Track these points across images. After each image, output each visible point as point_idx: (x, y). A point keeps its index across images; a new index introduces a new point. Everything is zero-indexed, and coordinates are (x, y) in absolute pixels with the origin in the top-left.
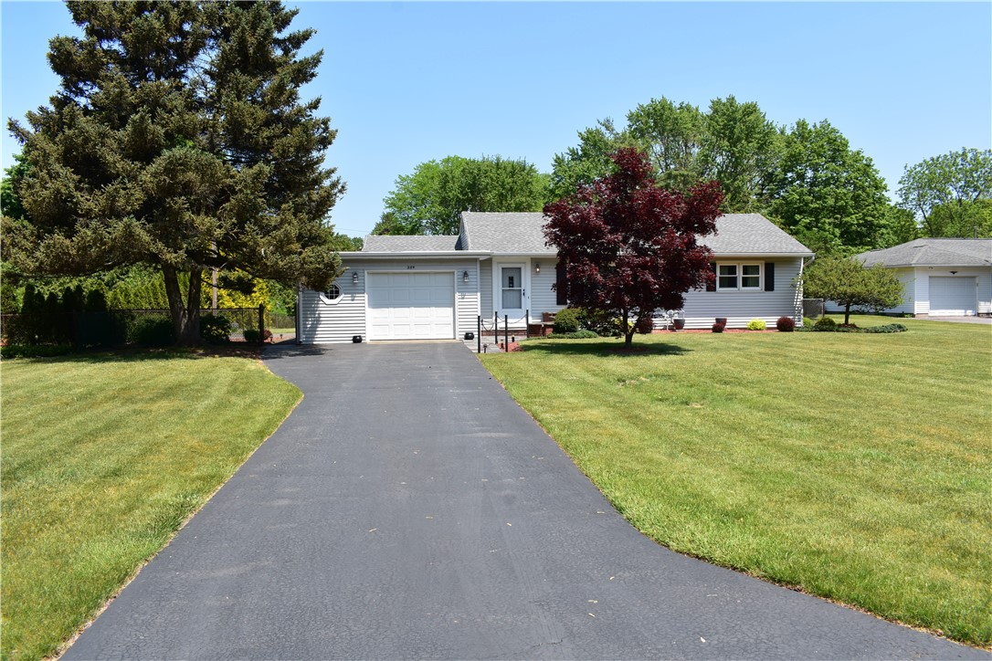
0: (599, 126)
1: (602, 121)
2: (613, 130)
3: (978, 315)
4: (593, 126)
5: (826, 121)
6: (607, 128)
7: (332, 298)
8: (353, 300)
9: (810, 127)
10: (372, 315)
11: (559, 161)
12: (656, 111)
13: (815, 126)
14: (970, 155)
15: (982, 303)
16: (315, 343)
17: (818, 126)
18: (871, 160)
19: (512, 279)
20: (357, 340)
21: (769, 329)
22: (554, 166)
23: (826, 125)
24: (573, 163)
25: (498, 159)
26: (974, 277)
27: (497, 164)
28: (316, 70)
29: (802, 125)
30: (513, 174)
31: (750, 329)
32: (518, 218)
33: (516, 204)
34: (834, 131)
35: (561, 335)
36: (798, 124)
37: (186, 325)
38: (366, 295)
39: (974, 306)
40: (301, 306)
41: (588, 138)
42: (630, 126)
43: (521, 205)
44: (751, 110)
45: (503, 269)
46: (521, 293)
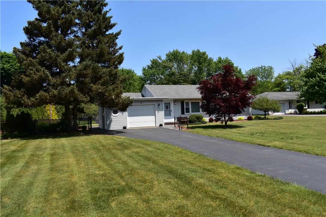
0: (157, 58)
1: (158, 56)
2: (161, 59)
3: (286, 114)
4: (155, 58)
5: (227, 57)
6: (160, 59)
7: (115, 114)
8: (122, 114)
9: (222, 59)
10: (129, 119)
11: (144, 69)
12: (175, 54)
13: (224, 59)
14: (263, 68)
15: (286, 111)
16: (110, 129)
17: (225, 59)
18: (241, 69)
19: (167, 106)
20: (125, 128)
21: (244, 120)
22: (142, 71)
23: (227, 58)
24: (149, 70)
25: (123, 68)
26: (284, 103)
27: (122, 70)
28: (119, 36)
29: (220, 58)
30: (128, 73)
31: (239, 120)
32: (163, 87)
33: (130, 83)
34: (229, 60)
35: (192, 124)
36: (219, 58)
37: (73, 125)
38: (127, 113)
39: (285, 112)
40: (105, 117)
41: (153, 62)
42: (166, 58)
43: (131, 83)
44: (204, 54)
45: (165, 103)
46: (170, 111)
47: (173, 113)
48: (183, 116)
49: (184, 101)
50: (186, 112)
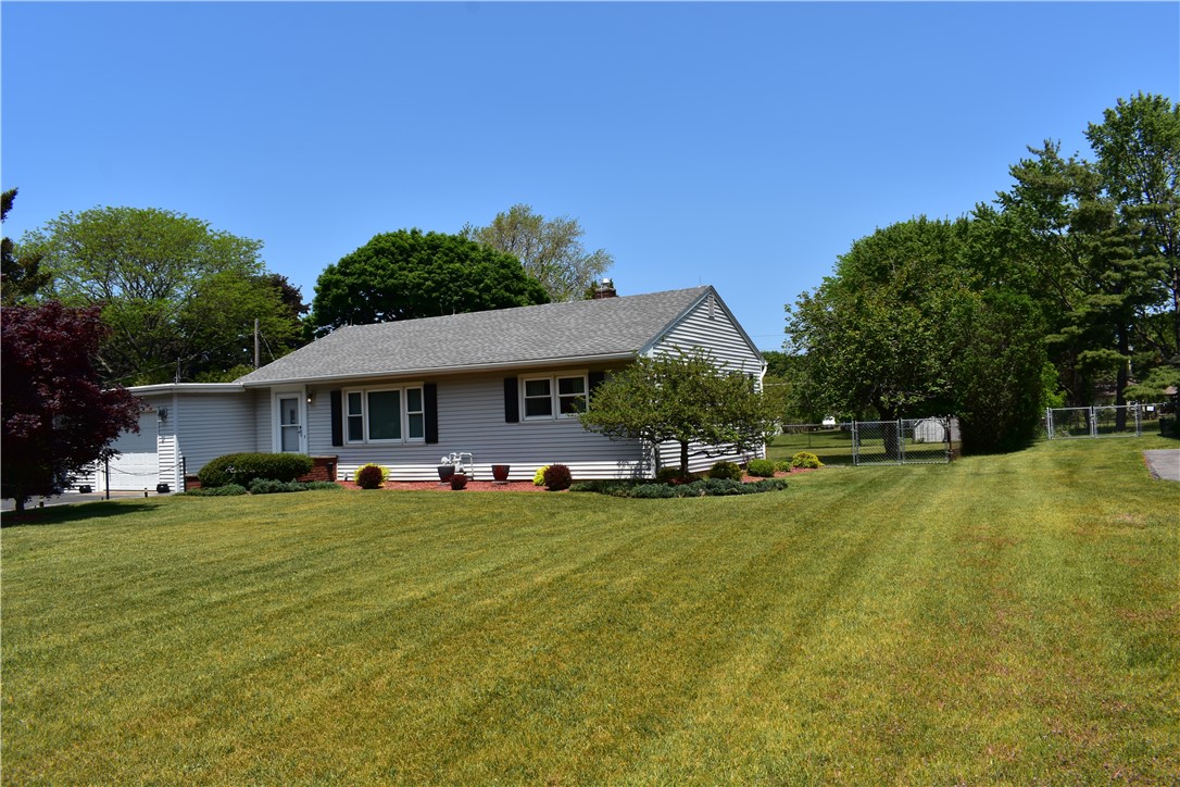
19: (293, 413)
45: (282, 401)
46: (298, 430)
47: (305, 441)
48: (337, 451)
49: (344, 389)
50: (352, 437)
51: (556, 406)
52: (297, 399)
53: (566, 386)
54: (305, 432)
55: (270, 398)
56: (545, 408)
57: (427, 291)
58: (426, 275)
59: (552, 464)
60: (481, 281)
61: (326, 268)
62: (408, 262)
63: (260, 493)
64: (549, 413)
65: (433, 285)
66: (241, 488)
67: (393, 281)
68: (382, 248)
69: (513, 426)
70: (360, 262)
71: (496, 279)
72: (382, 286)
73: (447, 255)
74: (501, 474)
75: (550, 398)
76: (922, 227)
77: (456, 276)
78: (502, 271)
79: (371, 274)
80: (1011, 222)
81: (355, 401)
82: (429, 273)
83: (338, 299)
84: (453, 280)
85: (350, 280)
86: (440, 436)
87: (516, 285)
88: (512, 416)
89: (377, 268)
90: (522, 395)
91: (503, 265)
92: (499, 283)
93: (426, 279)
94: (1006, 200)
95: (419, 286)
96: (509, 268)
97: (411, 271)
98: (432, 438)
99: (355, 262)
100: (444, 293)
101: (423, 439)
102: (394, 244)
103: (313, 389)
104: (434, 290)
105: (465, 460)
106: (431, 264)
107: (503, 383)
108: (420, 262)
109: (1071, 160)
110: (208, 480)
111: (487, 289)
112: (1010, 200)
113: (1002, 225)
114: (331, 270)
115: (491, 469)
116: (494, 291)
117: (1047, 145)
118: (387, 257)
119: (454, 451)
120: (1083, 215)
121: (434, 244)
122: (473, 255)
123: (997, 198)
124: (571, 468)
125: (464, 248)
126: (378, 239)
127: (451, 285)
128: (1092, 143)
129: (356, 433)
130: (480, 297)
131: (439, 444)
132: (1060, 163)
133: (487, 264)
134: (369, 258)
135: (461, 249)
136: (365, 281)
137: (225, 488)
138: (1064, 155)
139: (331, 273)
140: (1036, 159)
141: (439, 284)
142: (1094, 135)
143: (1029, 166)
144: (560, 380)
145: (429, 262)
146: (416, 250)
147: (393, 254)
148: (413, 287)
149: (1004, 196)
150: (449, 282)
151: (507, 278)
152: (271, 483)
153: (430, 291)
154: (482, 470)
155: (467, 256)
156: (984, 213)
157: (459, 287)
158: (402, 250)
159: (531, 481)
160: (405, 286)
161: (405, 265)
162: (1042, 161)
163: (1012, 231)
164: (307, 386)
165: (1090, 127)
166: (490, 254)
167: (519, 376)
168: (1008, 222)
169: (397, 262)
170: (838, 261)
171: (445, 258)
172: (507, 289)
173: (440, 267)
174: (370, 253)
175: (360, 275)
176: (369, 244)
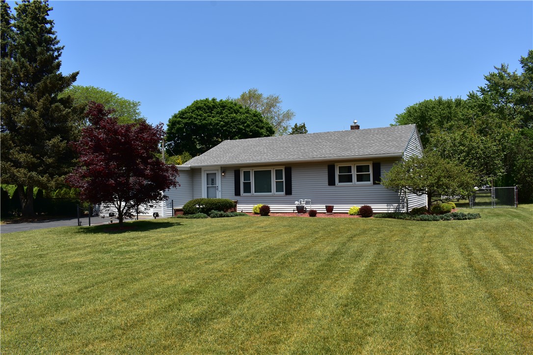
19: (214, 180)
45: (207, 174)
46: (216, 188)
47: (220, 193)
48: (237, 198)
49: (241, 169)
50: (245, 192)
51: (354, 178)
52: (216, 173)
53: (359, 169)
54: (220, 189)
55: (201, 173)
56: (349, 179)
57: (221, 127)
58: (220, 119)
59: (363, 205)
60: (246, 122)
61: (173, 115)
62: (212, 113)
63: (215, 217)
64: (351, 181)
65: (224, 124)
66: (205, 215)
67: (205, 121)
68: (200, 107)
69: (332, 187)
70: (189, 113)
71: (252, 122)
72: (200, 124)
73: (229, 110)
74: (330, 209)
75: (352, 175)
76: (440, 102)
77: (234, 120)
78: (254, 118)
79: (195, 118)
80: (487, 100)
81: (247, 175)
82: (222, 118)
83: (179, 130)
84: (233, 122)
85: (185, 121)
86: (292, 191)
87: (261, 125)
88: (331, 182)
89: (198, 115)
90: (337, 173)
91: (255, 115)
92: (253, 124)
93: (221, 121)
94: (483, 91)
95: (217, 124)
96: (257, 117)
97: (213, 117)
98: (289, 192)
99: (187, 112)
100: (229, 128)
101: (284, 193)
102: (205, 105)
103: (224, 169)
104: (224, 126)
105: (307, 203)
106: (222, 114)
107: (327, 167)
108: (217, 113)
109: (514, 73)
110: (188, 212)
111: (248, 126)
112: (484, 90)
113: (483, 102)
114: (175, 116)
115: (325, 207)
116: (251, 127)
117: (502, 66)
118: (202, 111)
119: (302, 199)
120: (522, 97)
121: (223, 105)
122: (241, 110)
123: (479, 89)
124: (372, 207)
125: (237, 107)
126: (197, 102)
127: (232, 124)
128: (522, 66)
129: (247, 189)
130: (245, 130)
131: (292, 195)
132: (509, 74)
133: (247, 115)
134: (193, 111)
135: (235, 108)
136: (192, 121)
137: (197, 215)
138: (510, 71)
139: (176, 118)
140: (496, 72)
141: (227, 124)
142: (523, 61)
143: (493, 75)
144: (357, 166)
145: (221, 113)
146: (215, 108)
147: (205, 109)
148: (215, 125)
149: (481, 88)
150: (231, 123)
151: (257, 121)
152: (220, 213)
153: (222, 126)
154: (320, 208)
155: (238, 111)
156: (472, 96)
157: (235, 125)
158: (209, 108)
159: (347, 213)
160: (211, 124)
161: (210, 114)
162: (499, 73)
163: (487, 104)
164: (221, 167)
165: (522, 58)
166: (248, 111)
167: (336, 164)
168: (485, 100)
169: (206, 113)
170: (396, 117)
171: (229, 112)
172: (257, 126)
173: (227, 116)
174: (194, 108)
175: (190, 119)
176: (192, 105)
